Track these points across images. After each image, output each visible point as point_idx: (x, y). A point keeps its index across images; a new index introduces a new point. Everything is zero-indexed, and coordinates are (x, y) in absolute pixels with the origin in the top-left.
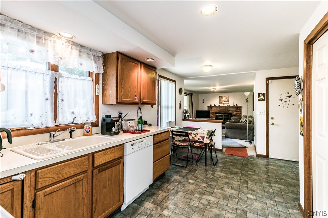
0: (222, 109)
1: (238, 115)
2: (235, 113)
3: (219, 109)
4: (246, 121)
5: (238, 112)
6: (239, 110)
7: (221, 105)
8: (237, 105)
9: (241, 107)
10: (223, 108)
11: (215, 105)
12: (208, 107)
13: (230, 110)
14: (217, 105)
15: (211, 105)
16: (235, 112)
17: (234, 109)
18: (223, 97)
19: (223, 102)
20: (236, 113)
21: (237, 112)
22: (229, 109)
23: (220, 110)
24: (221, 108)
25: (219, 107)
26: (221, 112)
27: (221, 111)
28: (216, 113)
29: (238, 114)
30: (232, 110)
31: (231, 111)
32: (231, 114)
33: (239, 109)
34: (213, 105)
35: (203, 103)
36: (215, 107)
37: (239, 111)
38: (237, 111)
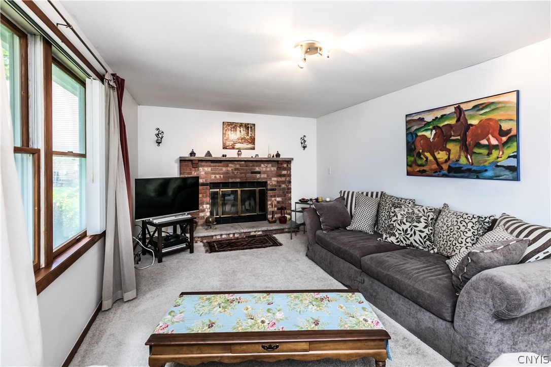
0: (236, 169)
1: (283, 186)
2: (274, 183)
3: (224, 169)
5: (283, 179)
6: (284, 172)
7: (232, 154)
8: (278, 155)
9: (289, 162)
10: (238, 166)
11: (209, 154)
12: (182, 161)
13: (259, 173)
14: (217, 153)
15: (193, 154)
16: (275, 179)
17: (272, 169)
18: (238, 128)
19: (237, 146)
20: (278, 182)
21: (280, 179)
22: (257, 169)
23: (227, 173)
24: (231, 167)
25: (223, 162)
26: (231, 181)
27: (229, 178)
28: (215, 185)
29: (284, 182)
30: (264, 173)
31: (263, 176)
32: (264, 184)
33: (285, 169)
34: (200, 154)
35: (159, 143)
36: (209, 160)
37: (284, 176)
38: (280, 176)
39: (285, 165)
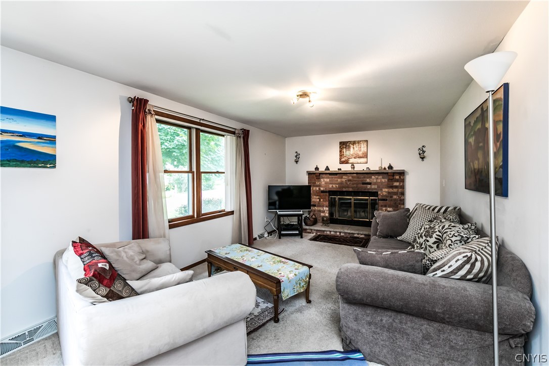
0: (349, 180)
1: (395, 197)
2: (384, 193)
3: (339, 180)
4: (468, 267)
5: (395, 190)
6: (396, 184)
7: (346, 168)
8: (390, 167)
9: (402, 173)
10: (350, 178)
11: (327, 168)
13: (370, 184)
14: (334, 168)
15: (317, 169)
16: (386, 190)
17: (383, 180)
19: (351, 161)
20: (389, 193)
21: (391, 190)
22: (368, 180)
23: (341, 183)
24: (345, 178)
25: (339, 174)
26: (344, 190)
27: (343, 187)
28: (332, 193)
29: (396, 194)
30: (375, 184)
31: (373, 187)
32: (375, 194)
33: (397, 181)
34: (322, 169)
35: (297, 162)
36: (328, 173)
37: (396, 187)
38: (392, 187)
39: (397, 177)
